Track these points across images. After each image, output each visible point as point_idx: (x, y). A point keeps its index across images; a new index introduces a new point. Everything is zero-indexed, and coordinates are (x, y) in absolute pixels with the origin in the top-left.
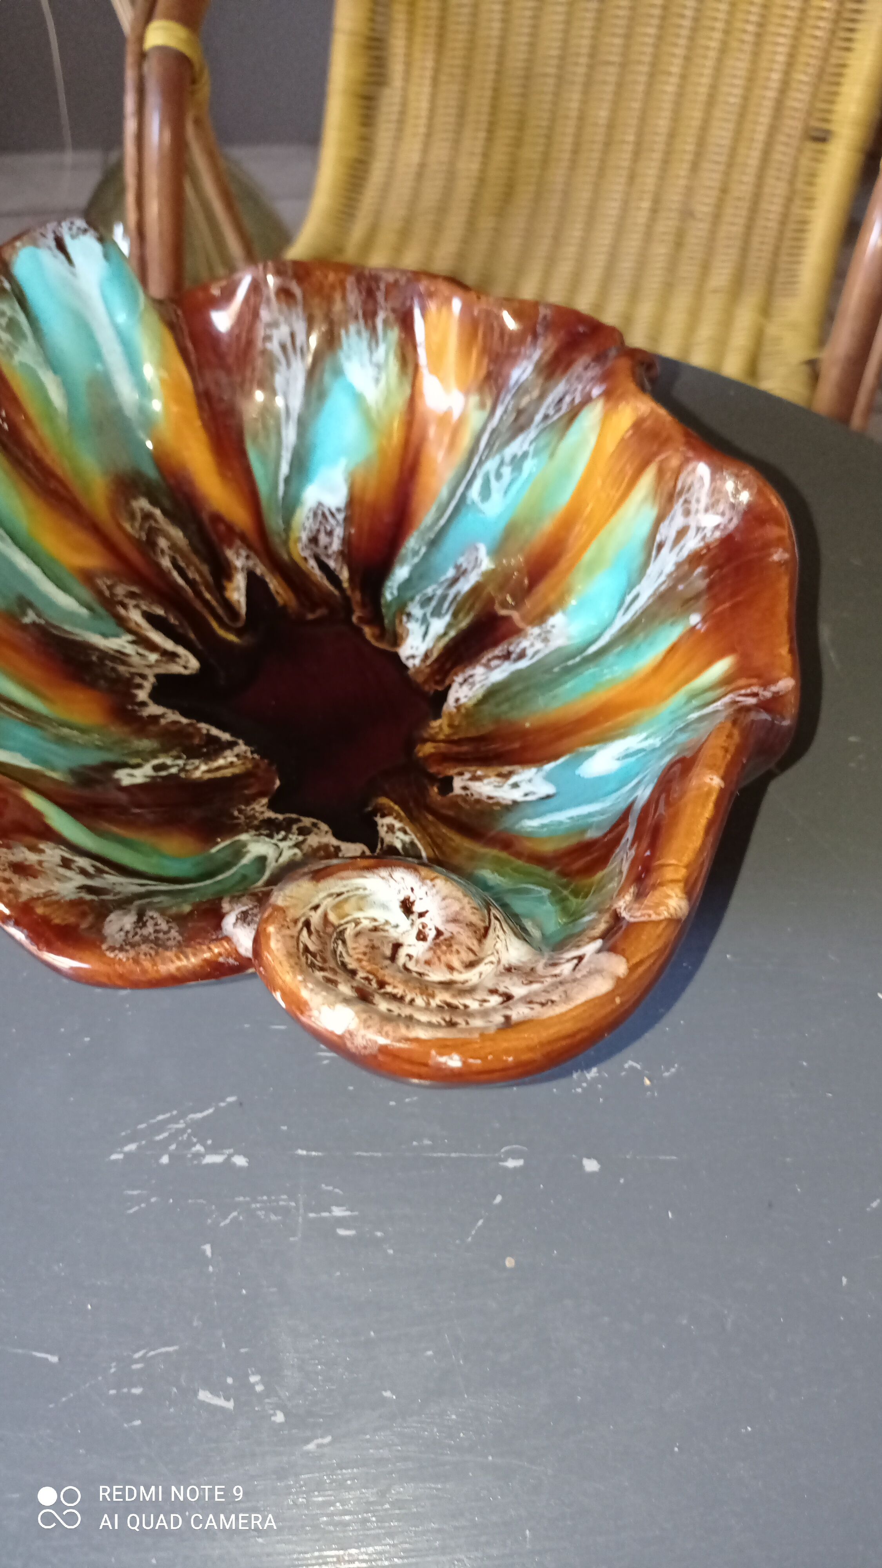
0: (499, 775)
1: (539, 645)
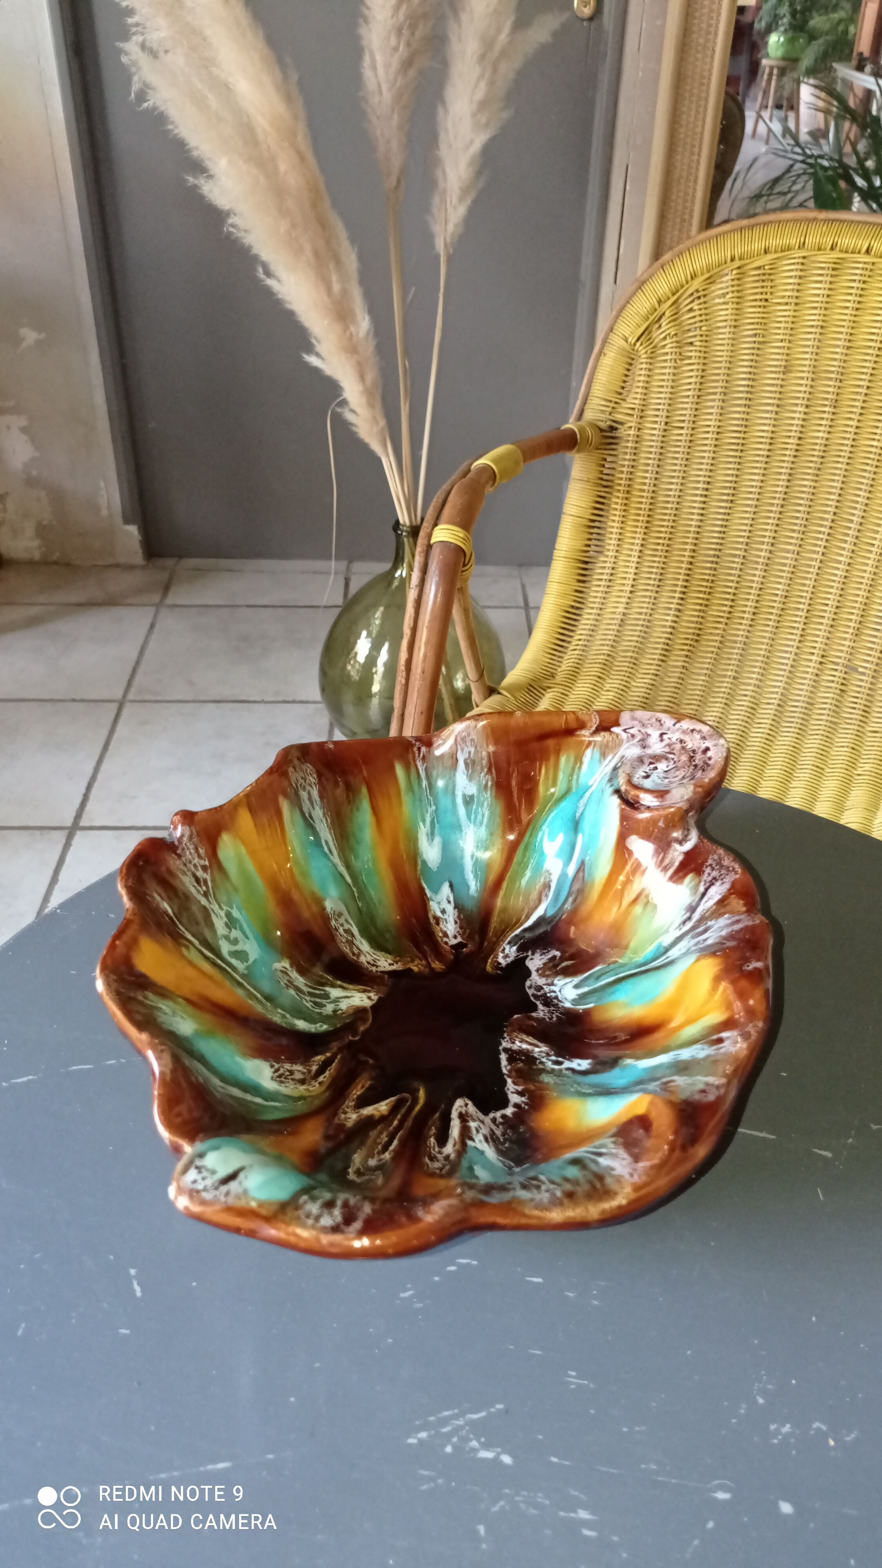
0: (438, 924)
1: (342, 920)
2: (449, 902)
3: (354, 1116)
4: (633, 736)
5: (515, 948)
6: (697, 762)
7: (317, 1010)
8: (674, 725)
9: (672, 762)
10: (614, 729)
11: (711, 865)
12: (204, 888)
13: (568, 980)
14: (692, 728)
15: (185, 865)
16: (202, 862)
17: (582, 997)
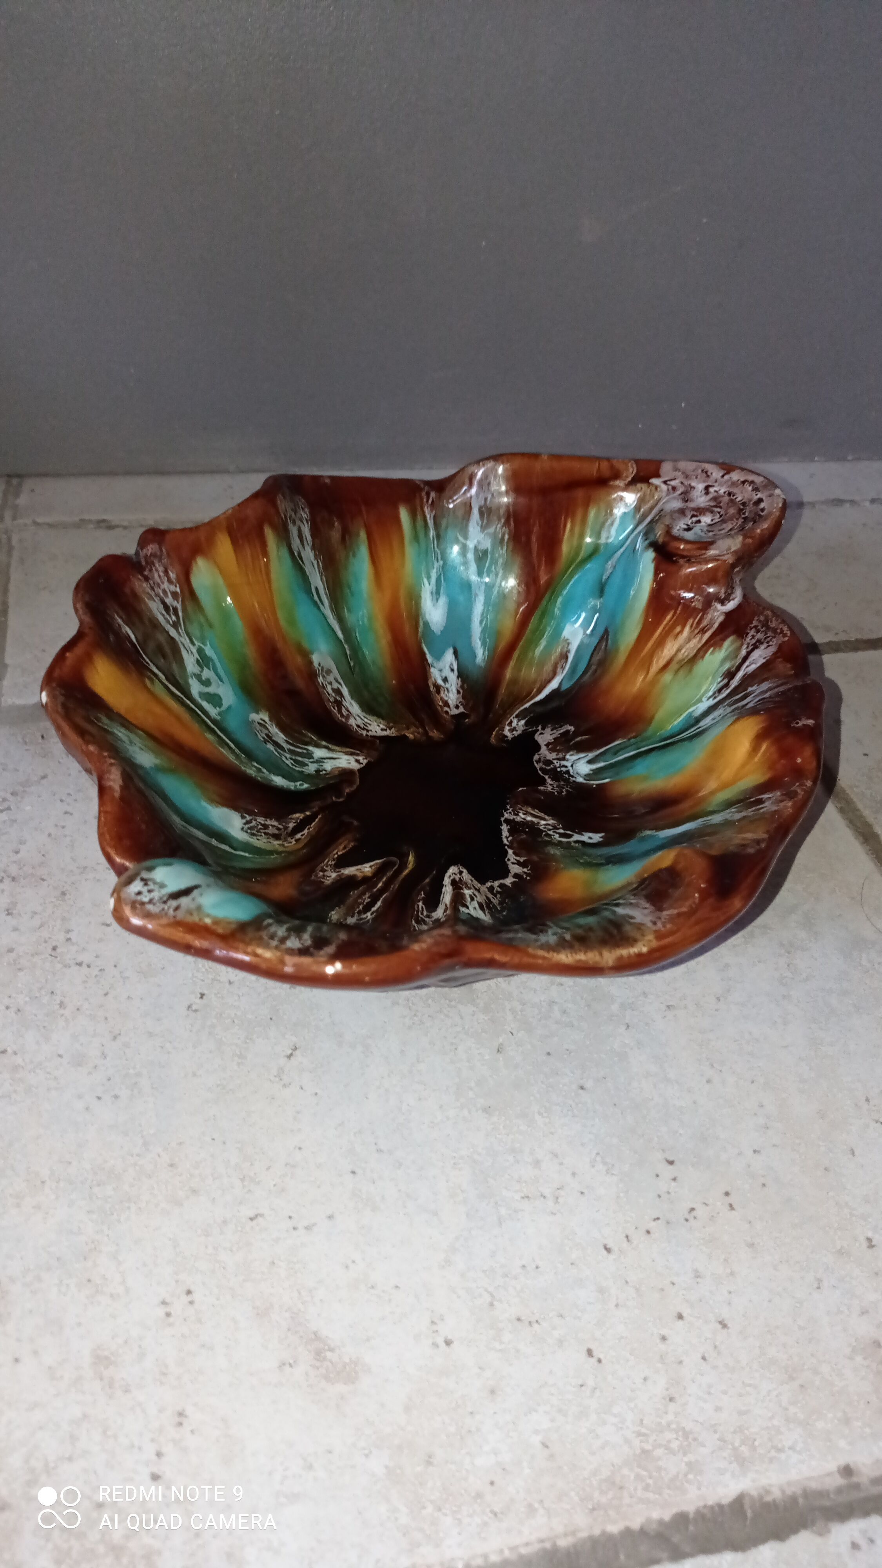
0: (438, 692)
1: (330, 678)
2: (452, 670)
3: (334, 875)
4: (674, 488)
5: (523, 722)
6: (747, 514)
7: (297, 769)
8: (723, 476)
9: (718, 516)
10: (655, 481)
11: (756, 627)
12: (174, 618)
13: (582, 755)
14: (742, 479)
15: (152, 589)
16: (172, 588)
17: (596, 773)
